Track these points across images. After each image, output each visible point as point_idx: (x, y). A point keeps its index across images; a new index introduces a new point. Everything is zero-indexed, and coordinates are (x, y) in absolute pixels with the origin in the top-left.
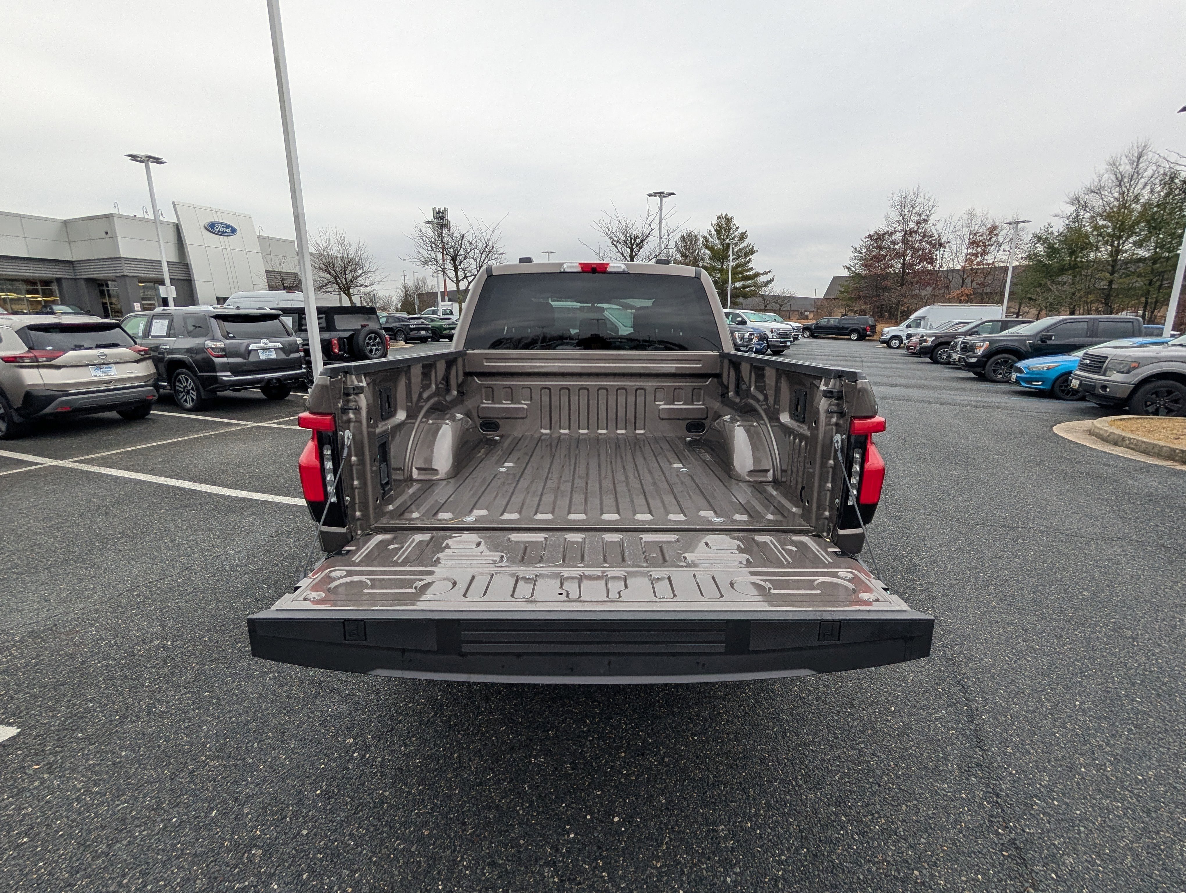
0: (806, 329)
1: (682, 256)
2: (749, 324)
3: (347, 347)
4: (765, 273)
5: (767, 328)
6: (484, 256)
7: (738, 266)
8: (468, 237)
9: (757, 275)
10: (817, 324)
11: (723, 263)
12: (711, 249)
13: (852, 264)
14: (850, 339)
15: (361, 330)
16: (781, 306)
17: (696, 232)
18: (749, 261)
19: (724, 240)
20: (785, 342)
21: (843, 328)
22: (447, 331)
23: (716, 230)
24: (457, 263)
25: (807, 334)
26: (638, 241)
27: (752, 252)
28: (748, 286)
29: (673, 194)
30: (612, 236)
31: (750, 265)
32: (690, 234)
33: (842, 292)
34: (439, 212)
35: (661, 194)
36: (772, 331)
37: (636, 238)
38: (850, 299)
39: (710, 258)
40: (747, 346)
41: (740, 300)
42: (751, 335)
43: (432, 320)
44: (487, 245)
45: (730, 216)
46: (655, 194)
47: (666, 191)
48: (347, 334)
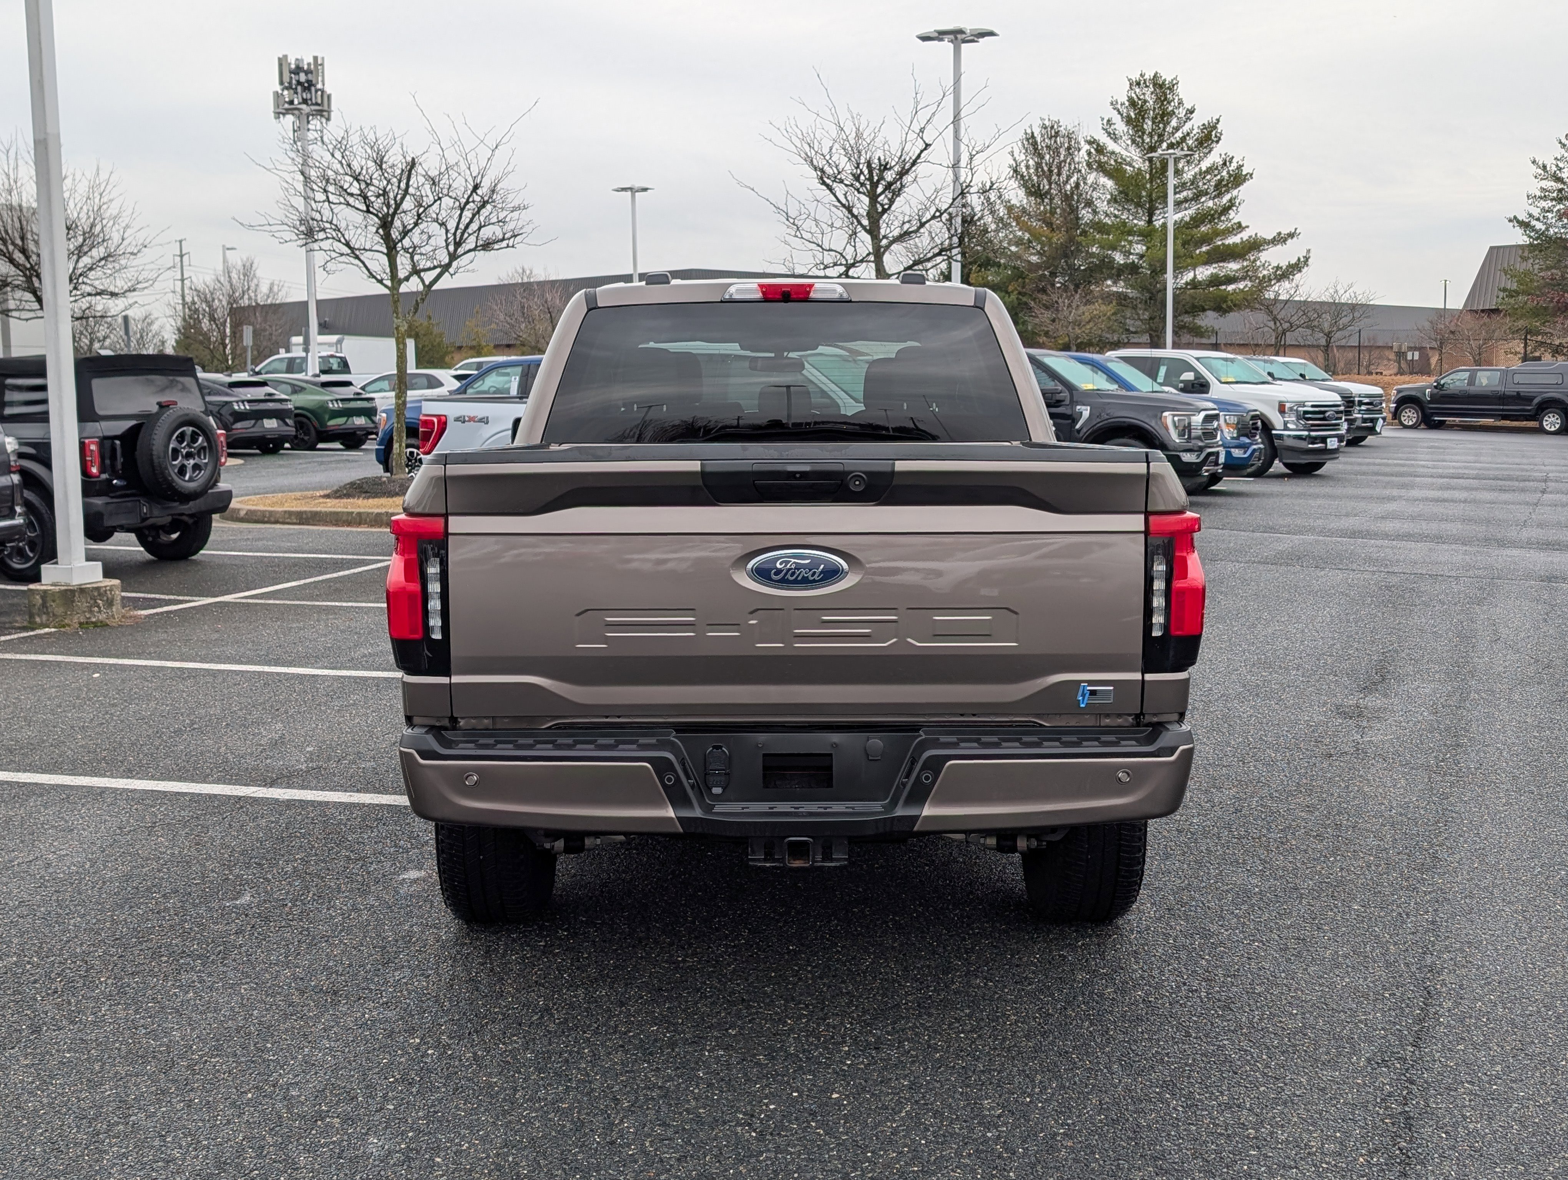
0: (1405, 401)
1: (1029, 193)
2: (1217, 391)
3: (120, 460)
4: (1280, 239)
5: (1266, 401)
6: (467, 214)
7: (1198, 220)
8: (430, 165)
9: (1256, 245)
10: (1439, 387)
11: (1151, 214)
12: (1115, 172)
13: (1536, 212)
14: (1541, 431)
15: (158, 415)
16: (1328, 335)
17: (1067, 124)
18: (1231, 205)
19: (1152, 149)
20: (1324, 440)
21: (1519, 398)
22: (341, 421)
23: (1129, 121)
24: (395, 234)
25: (1410, 416)
26: (889, 176)
27: (1238, 179)
28: (1230, 280)
29: (991, 34)
30: (821, 163)
31: (1234, 216)
32: (1053, 131)
33: (1512, 294)
34: (298, 70)
35: (957, 36)
36: (1282, 409)
37: (885, 167)
38: (1536, 313)
39: (1113, 200)
40: (1201, 449)
41: (1208, 319)
42: (1209, 419)
43: (297, 389)
44: (476, 187)
45: (1167, 76)
46: (941, 35)
47: (969, 25)
48: (121, 427)
